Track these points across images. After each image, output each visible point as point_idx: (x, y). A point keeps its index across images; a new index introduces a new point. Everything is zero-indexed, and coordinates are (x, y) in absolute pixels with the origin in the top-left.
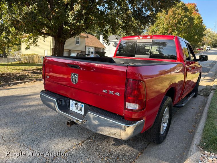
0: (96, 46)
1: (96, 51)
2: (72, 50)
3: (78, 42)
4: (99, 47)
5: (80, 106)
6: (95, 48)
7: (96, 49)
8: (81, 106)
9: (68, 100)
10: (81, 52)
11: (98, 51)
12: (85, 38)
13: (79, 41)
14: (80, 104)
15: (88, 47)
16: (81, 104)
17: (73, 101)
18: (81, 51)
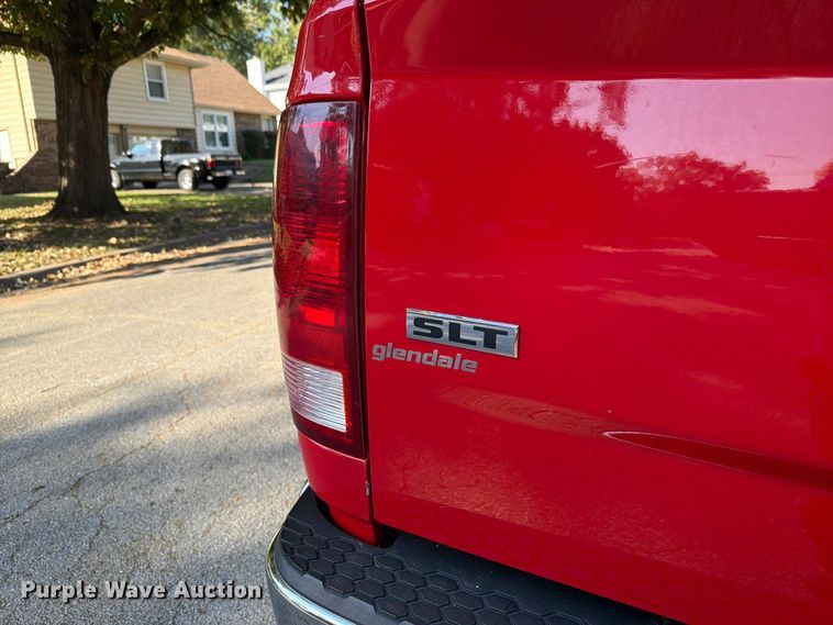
0: (241, 107)
1: (243, 128)
2: (134, 126)
3: (157, 89)
4: (255, 109)
6: (237, 114)
7: (242, 120)
10: (174, 133)
11: (251, 128)
12: (189, 67)
13: (161, 85)
15: (203, 112)
18: (178, 130)
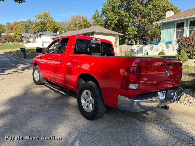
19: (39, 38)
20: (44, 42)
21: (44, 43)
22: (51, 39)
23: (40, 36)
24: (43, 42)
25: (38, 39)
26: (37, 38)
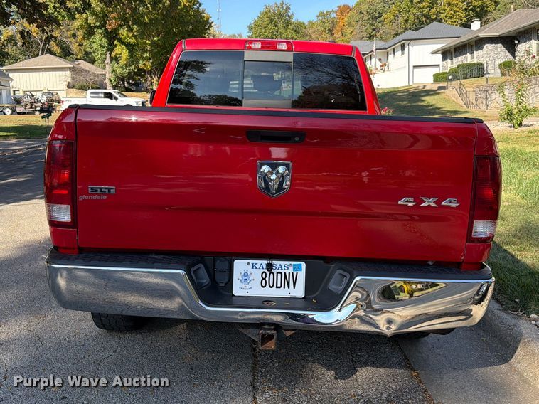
5: (283, 272)
8: (291, 270)
9: (227, 263)
14: (283, 263)
16: (288, 263)
17: (251, 262)
19: (398, 53)
20: (414, 67)
21: (416, 70)
22: (433, 53)
23: (403, 47)
24: (411, 68)
25: (397, 60)
26: (392, 55)
